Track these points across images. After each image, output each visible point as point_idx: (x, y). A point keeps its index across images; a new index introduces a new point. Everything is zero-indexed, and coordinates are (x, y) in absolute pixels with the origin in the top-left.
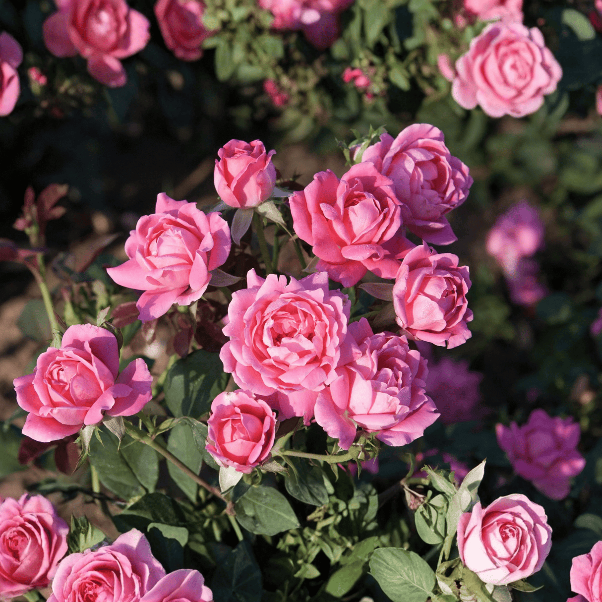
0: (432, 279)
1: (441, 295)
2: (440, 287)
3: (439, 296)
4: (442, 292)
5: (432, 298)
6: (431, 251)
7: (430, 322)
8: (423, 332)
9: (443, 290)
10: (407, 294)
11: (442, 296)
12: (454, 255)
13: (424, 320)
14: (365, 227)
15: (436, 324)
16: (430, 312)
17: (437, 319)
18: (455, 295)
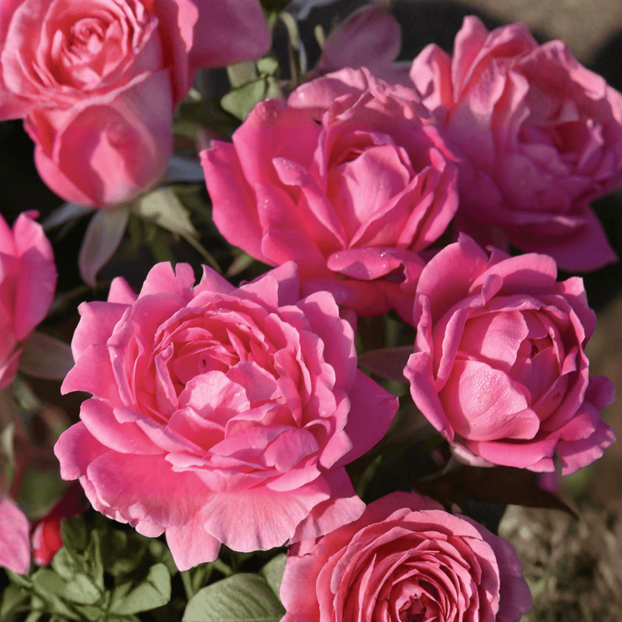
0: (495, 320)
1: (515, 353)
2: (511, 334)
3: (510, 357)
4: (518, 346)
5: (496, 364)
6: (489, 254)
7: (500, 419)
8: (496, 446)
9: (520, 341)
10: (433, 362)
11: (520, 354)
12: (545, 257)
13: (483, 417)
14: (376, 207)
15: (514, 422)
16: (496, 397)
17: (515, 412)
18: (556, 349)
